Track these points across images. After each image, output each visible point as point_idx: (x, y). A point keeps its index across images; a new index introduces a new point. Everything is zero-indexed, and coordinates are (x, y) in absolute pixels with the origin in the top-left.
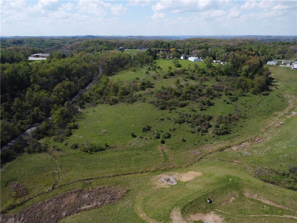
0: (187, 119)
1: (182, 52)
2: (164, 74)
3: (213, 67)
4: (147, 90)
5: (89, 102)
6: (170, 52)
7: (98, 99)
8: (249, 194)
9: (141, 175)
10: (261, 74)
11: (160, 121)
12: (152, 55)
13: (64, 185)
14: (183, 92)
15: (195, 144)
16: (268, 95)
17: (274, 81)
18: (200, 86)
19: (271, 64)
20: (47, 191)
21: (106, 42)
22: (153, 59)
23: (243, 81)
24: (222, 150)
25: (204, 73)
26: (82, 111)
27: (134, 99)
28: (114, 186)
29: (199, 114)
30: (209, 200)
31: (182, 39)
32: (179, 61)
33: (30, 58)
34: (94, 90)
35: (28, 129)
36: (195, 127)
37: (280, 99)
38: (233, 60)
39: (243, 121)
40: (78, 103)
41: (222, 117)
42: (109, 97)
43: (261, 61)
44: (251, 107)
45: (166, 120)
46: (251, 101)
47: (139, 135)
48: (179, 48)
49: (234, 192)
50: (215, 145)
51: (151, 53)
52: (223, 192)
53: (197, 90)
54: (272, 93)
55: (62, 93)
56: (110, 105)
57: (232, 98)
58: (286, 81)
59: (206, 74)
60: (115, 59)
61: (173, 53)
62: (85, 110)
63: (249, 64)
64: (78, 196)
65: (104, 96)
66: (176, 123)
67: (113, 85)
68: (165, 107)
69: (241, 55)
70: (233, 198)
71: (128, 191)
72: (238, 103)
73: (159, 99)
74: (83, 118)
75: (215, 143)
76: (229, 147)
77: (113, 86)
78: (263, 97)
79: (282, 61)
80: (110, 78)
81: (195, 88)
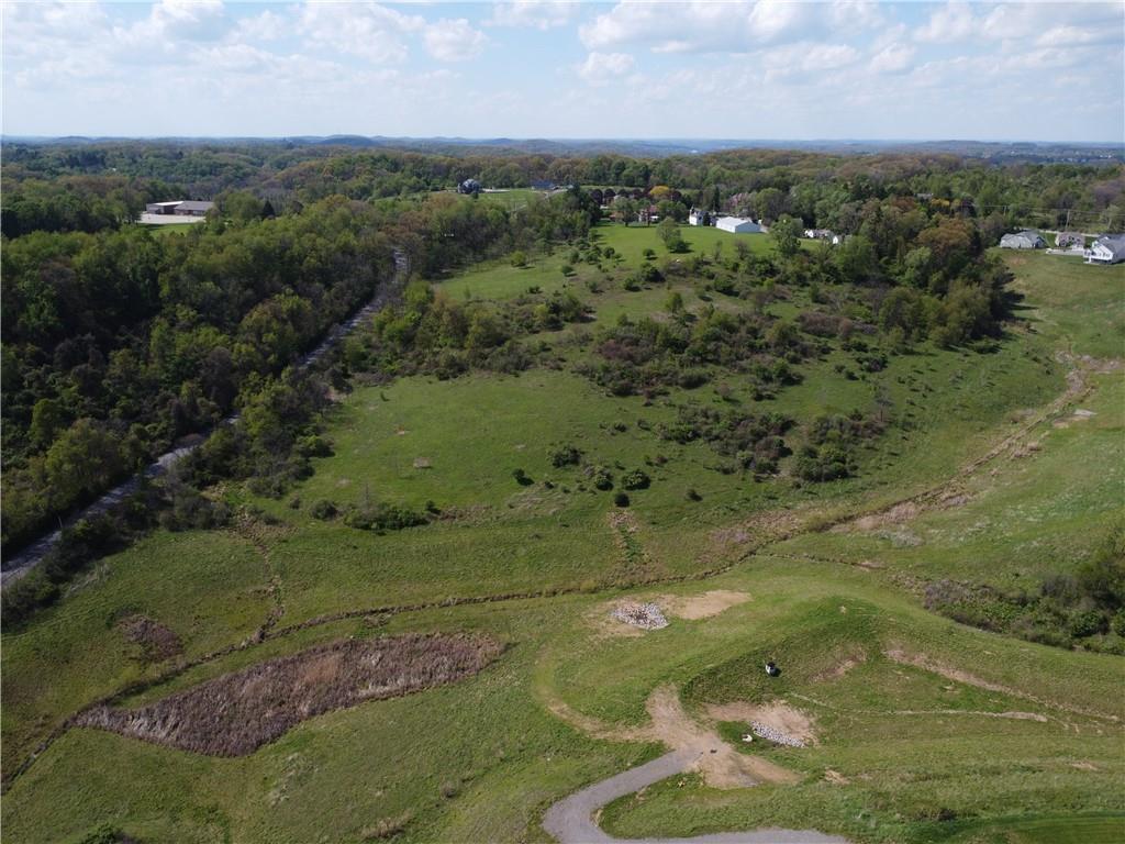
0: (708, 427)
1: (693, 198)
2: (626, 276)
3: (804, 251)
4: (569, 330)
5: (364, 370)
6: (651, 198)
7: (396, 359)
8: (902, 652)
9: (550, 600)
10: (976, 278)
11: (613, 434)
12: (586, 209)
13: (299, 627)
14: (697, 335)
15: (732, 510)
16: (993, 350)
17: (1023, 304)
18: (754, 317)
19: (1017, 246)
20: (243, 644)
21: (413, 160)
22: (589, 223)
23: (909, 301)
24: (822, 527)
25: (772, 272)
26: (343, 398)
27: (523, 360)
28: (463, 631)
29: (749, 412)
30: (772, 665)
31: (694, 152)
32: (683, 230)
33: (147, 218)
34: (381, 327)
35: (161, 454)
36: (735, 454)
37: (1036, 365)
38: (874, 230)
39: (900, 435)
40: (326, 373)
41: (828, 421)
42: (436, 354)
43: (977, 234)
44: (931, 390)
45: (634, 429)
46: (932, 370)
47: (542, 476)
48: (685, 186)
49: (851, 647)
50: (800, 513)
51: (581, 201)
52: (816, 646)
53: (743, 332)
54: (1010, 345)
55: (271, 337)
56: (441, 380)
57: (867, 360)
58: (1065, 306)
59: (778, 276)
60: (454, 221)
61: (662, 202)
62: (355, 396)
63: (932, 243)
64: (345, 659)
65: (418, 349)
66: (670, 439)
67: (448, 310)
68: (631, 388)
69: (905, 209)
70: (849, 664)
71: (508, 647)
72: (886, 378)
73: (609, 358)
74: (347, 422)
75: (801, 505)
76: (848, 519)
77: (451, 315)
78: (976, 357)
79: (1055, 236)
80: (438, 288)
81: (736, 324)
